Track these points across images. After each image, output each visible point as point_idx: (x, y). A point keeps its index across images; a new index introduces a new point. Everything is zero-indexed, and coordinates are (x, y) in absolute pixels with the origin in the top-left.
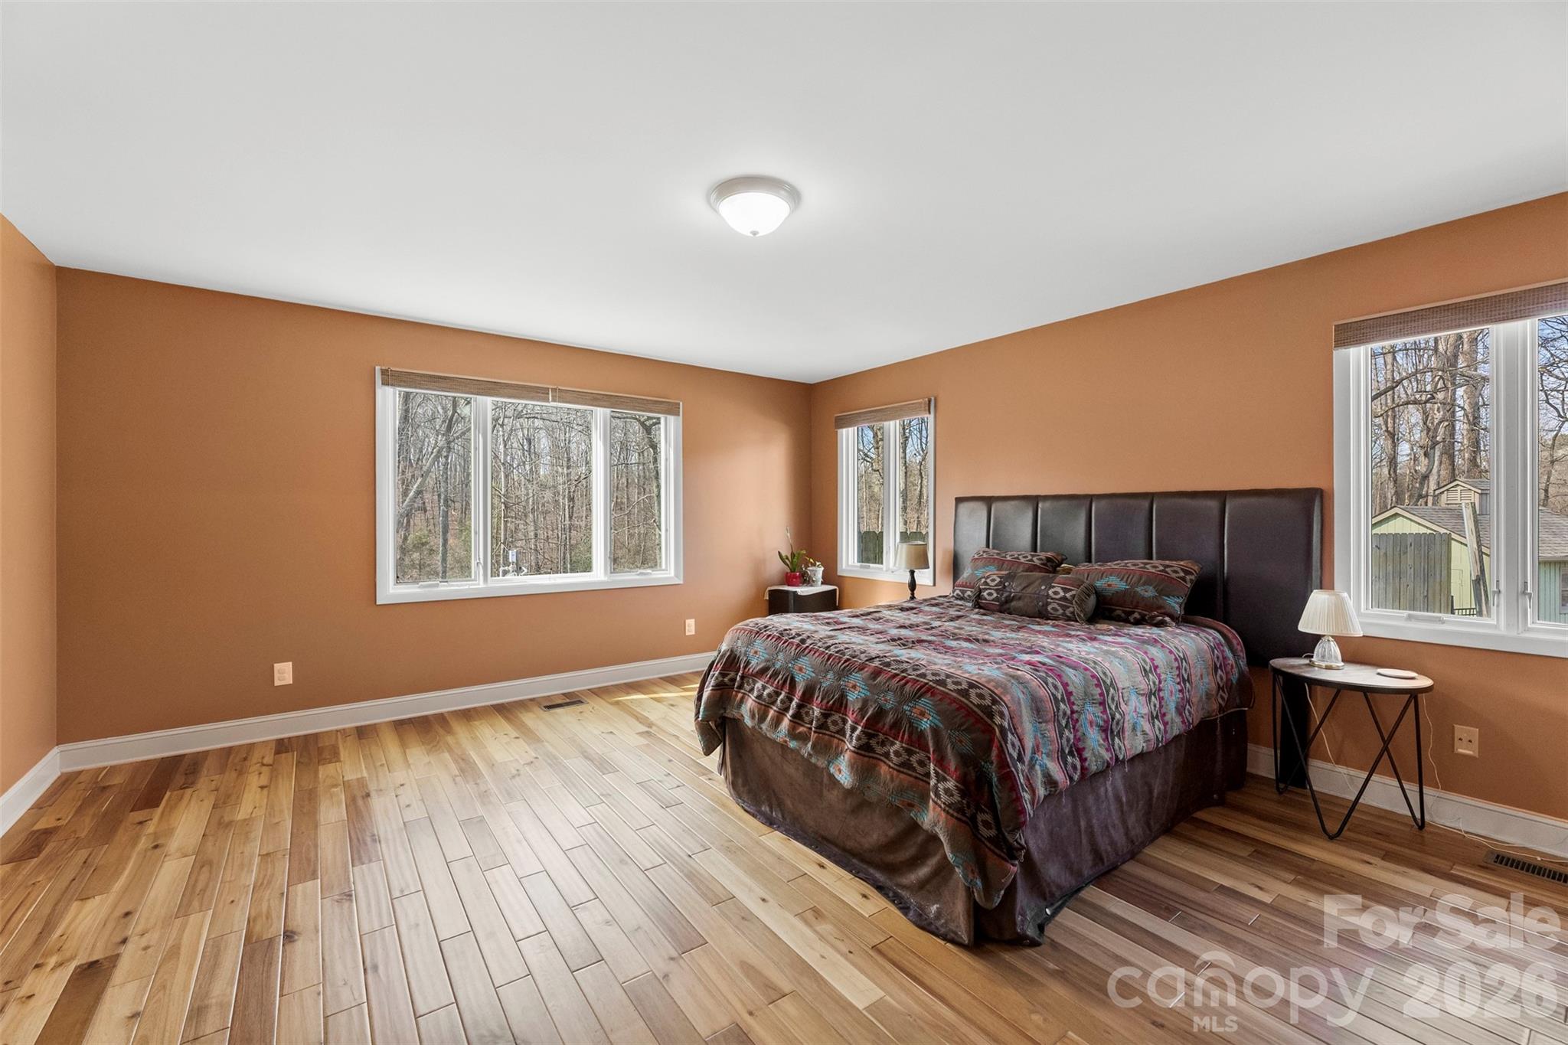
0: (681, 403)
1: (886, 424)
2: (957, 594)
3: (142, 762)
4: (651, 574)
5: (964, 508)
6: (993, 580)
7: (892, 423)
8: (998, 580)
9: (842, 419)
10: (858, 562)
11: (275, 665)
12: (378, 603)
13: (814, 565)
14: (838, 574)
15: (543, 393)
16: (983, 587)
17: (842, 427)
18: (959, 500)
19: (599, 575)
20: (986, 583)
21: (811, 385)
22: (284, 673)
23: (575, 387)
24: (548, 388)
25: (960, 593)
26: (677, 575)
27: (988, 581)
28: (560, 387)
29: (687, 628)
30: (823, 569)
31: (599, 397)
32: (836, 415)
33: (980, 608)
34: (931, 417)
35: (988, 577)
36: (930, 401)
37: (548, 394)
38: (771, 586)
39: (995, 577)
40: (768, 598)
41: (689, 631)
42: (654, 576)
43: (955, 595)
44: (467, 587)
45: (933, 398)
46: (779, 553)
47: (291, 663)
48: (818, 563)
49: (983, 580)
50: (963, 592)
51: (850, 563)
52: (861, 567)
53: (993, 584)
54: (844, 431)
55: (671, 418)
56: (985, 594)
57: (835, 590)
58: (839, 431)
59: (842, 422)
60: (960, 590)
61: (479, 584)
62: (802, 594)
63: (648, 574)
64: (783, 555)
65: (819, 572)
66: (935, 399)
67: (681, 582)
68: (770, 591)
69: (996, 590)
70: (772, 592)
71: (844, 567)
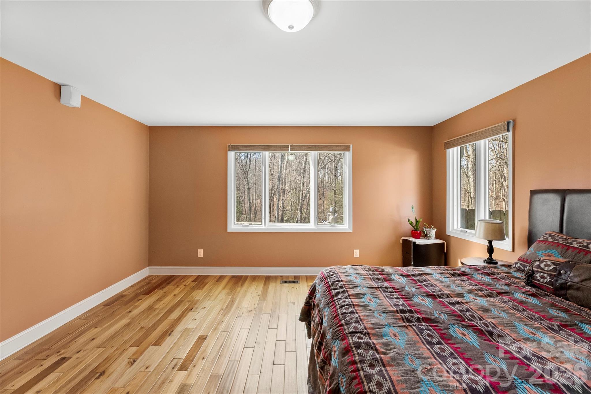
0: (351, 145)
1: (477, 142)
2: (519, 267)
3: (170, 276)
4: (337, 226)
5: (538, 198)
6: (548, 265)
7: (482, 142)
8: (553, 266)
9: (448, 143)
10: (462, 227)
11: (199, 250)
12: (228, 231)
13: (430, 227)
14: (447, 234)
15: (286, 148)
16: (536, 269)
17: (448, 148)
18: (533, 193)
19: (311, 226)
20: (539, 267)
21: (432, 126)
22: (201, 253)
23: (300, 144)
24: (289, 145)
25: (521, 267)
26: (349, 228)
27: (542, 265)
28: (293, 144)
29: (355, 253)
30: (436, 230)
31: (310, 146)
32: (444, 142)
33: (533, 286)
34: (510, 134)
35: (542, 262)
36: (508, 123)
37: (289, 148)
38: (404, 237)
39: (549, 262)
40: (402, 243)
41: (356, 255)
42: (337, 228)
43: (517, 266)
44: (258, 227)
45: (512, 121)
46: (408, 219)
47: (203, 250)
48: (432, 227)
49: (537, 263)
50: (524, 266)
51: (455, 228)
52: (462, 231)
53: (547, 269)
54: (451, 150)
55: (347, 153)
56: (538, 276)
57: (444, 243)
58: (448, 150)
59: (449, 145)
60: (521, 264)
61: (263, 226)
62: (419, 244)
63: (335, 226)
64: (411, 220)
65: (433, 232)
66: (514, 121)
67: (352, 232)
68: (403, 239)
69: (550, 276)
70: (404, 240)
71: (451, 229)
